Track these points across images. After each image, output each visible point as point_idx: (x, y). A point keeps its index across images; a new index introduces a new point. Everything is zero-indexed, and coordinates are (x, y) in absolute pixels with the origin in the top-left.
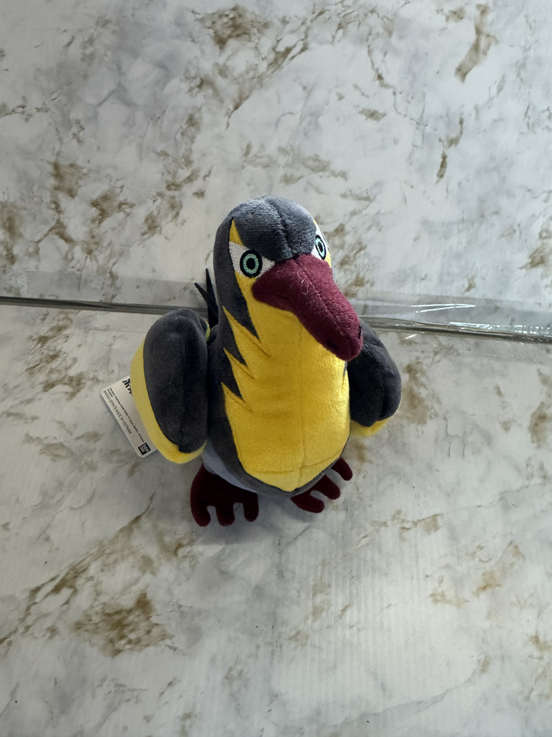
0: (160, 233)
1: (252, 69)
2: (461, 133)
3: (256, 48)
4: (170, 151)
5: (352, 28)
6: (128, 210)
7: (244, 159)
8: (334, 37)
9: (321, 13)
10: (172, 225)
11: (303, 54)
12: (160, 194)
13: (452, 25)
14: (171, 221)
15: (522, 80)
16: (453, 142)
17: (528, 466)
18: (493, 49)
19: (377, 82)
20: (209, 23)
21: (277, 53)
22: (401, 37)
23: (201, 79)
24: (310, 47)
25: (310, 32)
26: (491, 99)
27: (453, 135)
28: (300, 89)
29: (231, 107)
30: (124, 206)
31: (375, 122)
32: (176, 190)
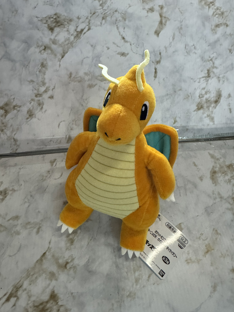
0: (35, 117)
1: (68, 40)
2: (161, 58)
3: (68, 31)
4: (35, 80)
5: (108, 18)
6: (18, 109)
7: (70, 79)
8: (101, 23)
9: (94, 14)
10: (40, 113)
11: (89, 31)
12: (32, 100)
13: (150, 14)
14: (40, 111)
15: (181, 34)
16: (158, 62)
17: (213, 194)
18: (168, 23)
19: (123, 41)
20: (45, 22)
21: (78, 32)
22: (130, 21)
23: (45, 46)
24: (91, 28)
25: (90, 22)
26: (170, 43)
27: (158, 59)
28: (90, 46)
29: (60, 57)
30: (16, 107)
31: (124, 57)
32: (40, 97)
